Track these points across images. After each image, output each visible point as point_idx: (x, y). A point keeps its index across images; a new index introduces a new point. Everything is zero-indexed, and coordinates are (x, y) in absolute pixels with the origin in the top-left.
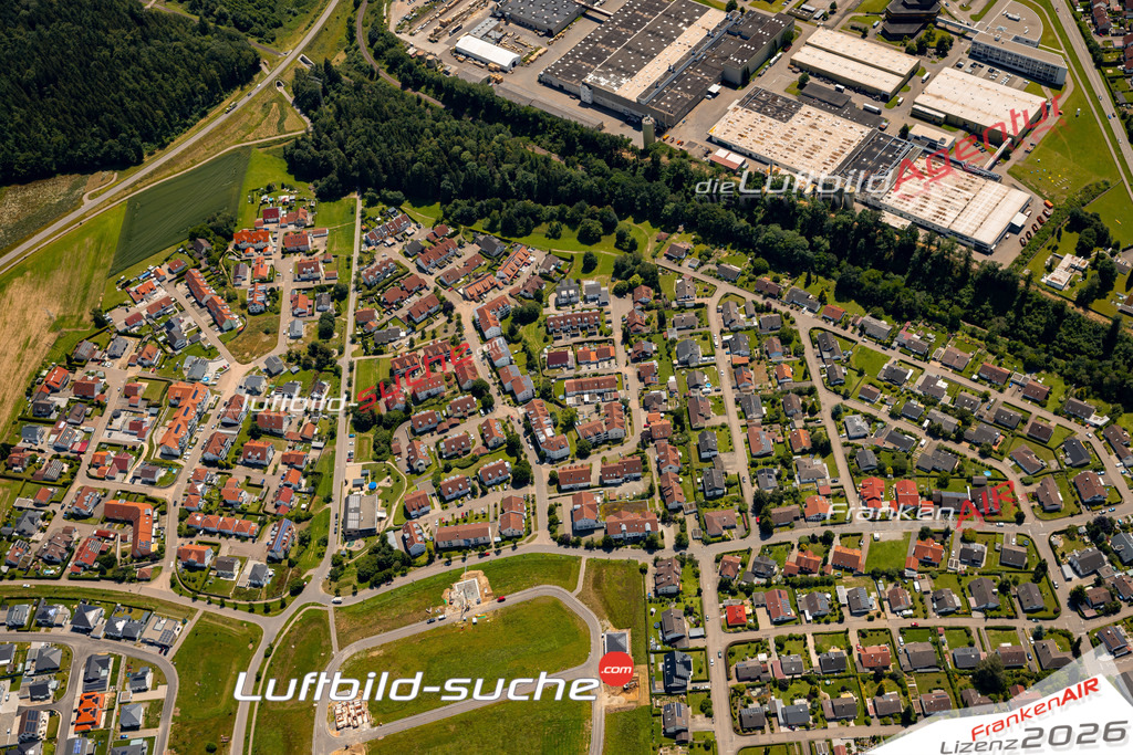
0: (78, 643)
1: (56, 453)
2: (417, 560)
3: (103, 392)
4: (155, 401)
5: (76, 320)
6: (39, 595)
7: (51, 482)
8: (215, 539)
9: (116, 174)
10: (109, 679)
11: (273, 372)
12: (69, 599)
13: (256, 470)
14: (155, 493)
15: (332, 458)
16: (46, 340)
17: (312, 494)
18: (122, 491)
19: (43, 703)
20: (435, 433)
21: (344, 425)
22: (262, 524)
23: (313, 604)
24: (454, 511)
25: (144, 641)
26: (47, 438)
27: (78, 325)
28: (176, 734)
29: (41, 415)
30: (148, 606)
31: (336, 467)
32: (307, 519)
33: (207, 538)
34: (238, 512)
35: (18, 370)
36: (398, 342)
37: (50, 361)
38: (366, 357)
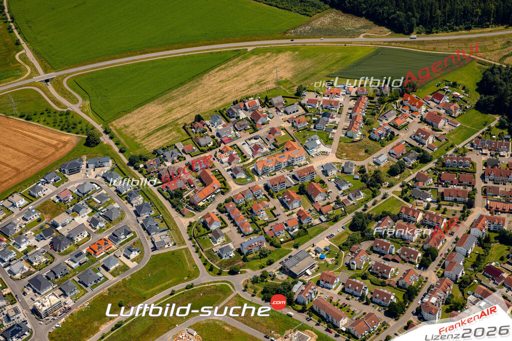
0: (130, 219)
1: (215, 135)
2: (296, 305)
3: (263, 124)
4: (278, 144)
5: (291, 86)
7: (198, 145)
8: (228, 222)
9: (390, 33)
10: (122, 241)
11: (345, 171)
12: (148, 197)
13: (282, 208)
14: (231, 183)
15: (322, 230)
16: (269, 86)
17: (293, 238)
18: (219, 171)
19: (91, 229)
20: (382, 257)
21: (348, 219)
22: (255, 232)
23: (231, 285)
24: (343, 299)
25: (151, 238)
26: (220, 126)
27: (289, 88)
28: (117, 286)
29: (227, 115)
30: (170, 226)
31: (319, 236)
32: (276, 247)
33: (226, 218)
34: (251, 218)
35: (244, 90)
36: (422, 202)
37: (259, 96)
38: (398, 198)
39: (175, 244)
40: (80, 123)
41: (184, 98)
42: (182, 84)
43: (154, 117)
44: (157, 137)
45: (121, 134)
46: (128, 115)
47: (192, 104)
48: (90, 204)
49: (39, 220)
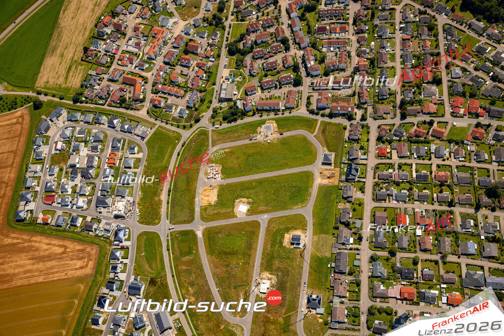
0: (110, 132)
1: (105, 53)
2: (248, 113)
3: (125, 28)
4: (146, 34)
6: (96, 111)
7: (103, 65)
8: (166, 96)
10: (121, 148)
11: (197, 26)
12: (107, 114)
13: (185, 68)
14: (143, 74)
15: (218, 66)
16: (104, 3)
17: (208, 81)
18: (130, 72)
19: (96, 153)
20: (263, 59)
21: (224, 51)
22: (186, 91)
23: (203, 127)
24: (267, 94)
25: (135, 134)
26: (102, 46)
28: (145, 172)
29: (100, 36)
30: (138, 121)
31: (219, 70)
32: (204, 91)
33: (163, 95)
34: (176, 86)
35: (92, 15)
36: (252, 16)
37: (105, 13)
38: (237, 22)
39: (151, 129)
40: (16, 99)
41: (62, 42)
42: (51, 35)
43: (57, 66)
44: (73, 76)
45: (48, 89)
46: (40, 75)
47: (71, 43)
48: (79, 140)
49: (61, 170)
